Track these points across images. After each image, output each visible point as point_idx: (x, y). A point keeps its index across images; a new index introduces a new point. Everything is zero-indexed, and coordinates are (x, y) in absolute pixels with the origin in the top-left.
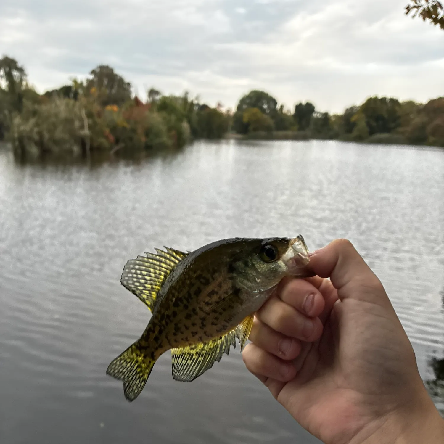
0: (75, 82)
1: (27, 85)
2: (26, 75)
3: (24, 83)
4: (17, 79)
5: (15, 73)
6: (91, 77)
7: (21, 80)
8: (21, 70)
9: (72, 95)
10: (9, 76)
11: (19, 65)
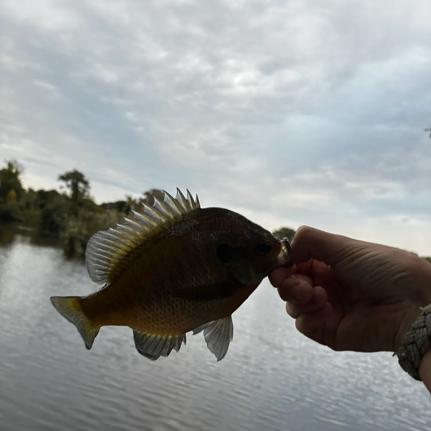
0: (129, 198)
1: (88, 196)
2: (89, 188)
3: (86, 194)
4: (81, 190)
5: (81, 185)
6: (144, 197)
7: (84, 191)
8: (86, 183)
9: (124, 209)
10: (75, 187)
11: (86, 178)
